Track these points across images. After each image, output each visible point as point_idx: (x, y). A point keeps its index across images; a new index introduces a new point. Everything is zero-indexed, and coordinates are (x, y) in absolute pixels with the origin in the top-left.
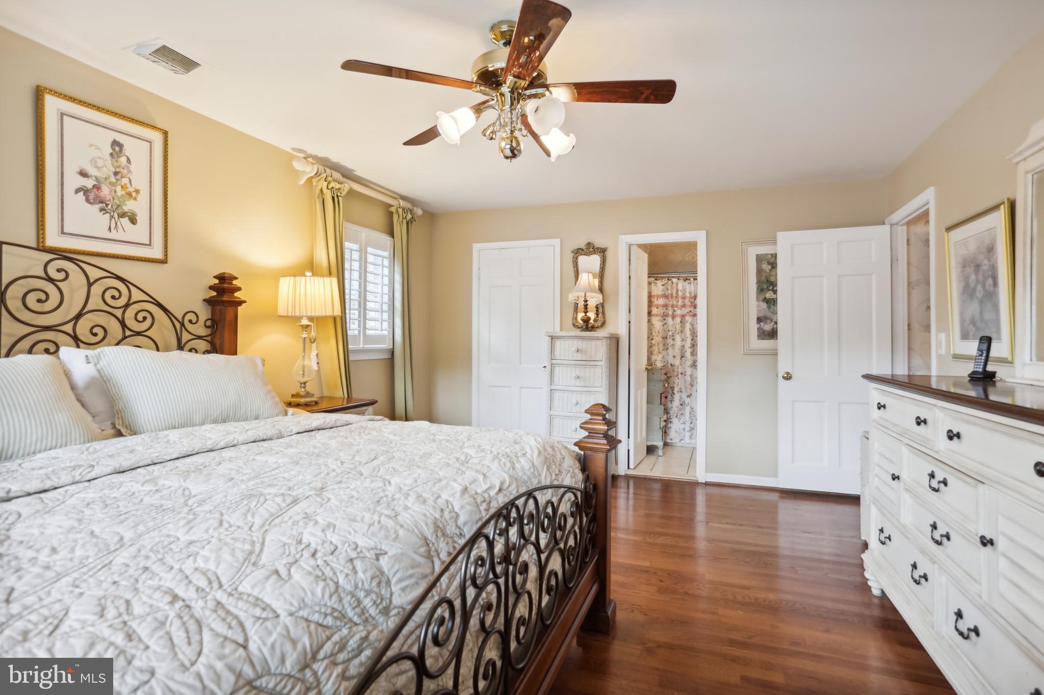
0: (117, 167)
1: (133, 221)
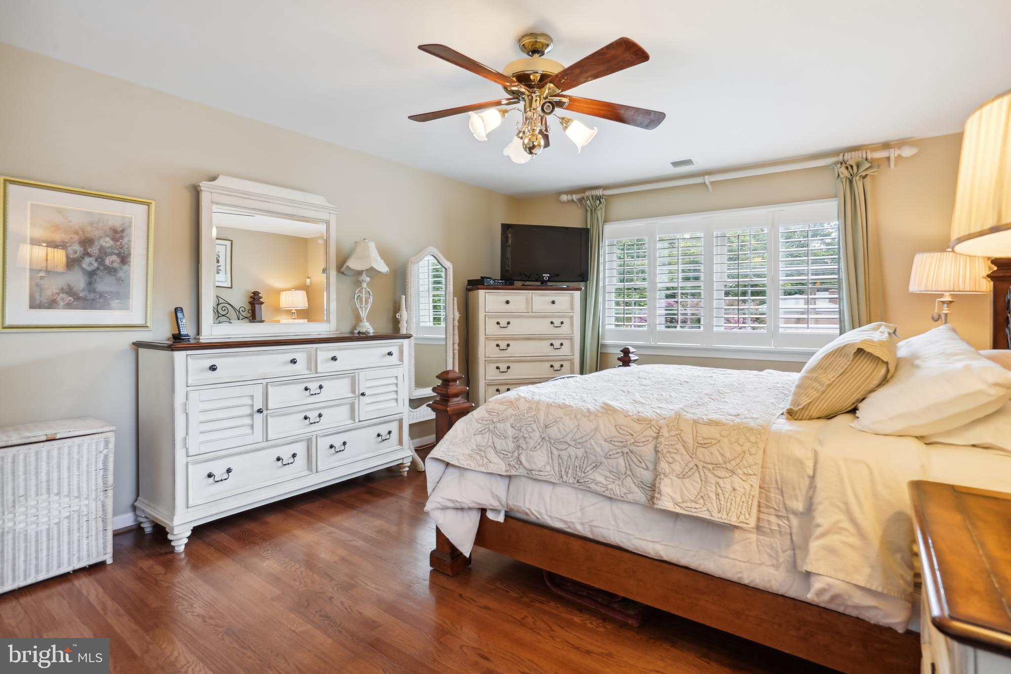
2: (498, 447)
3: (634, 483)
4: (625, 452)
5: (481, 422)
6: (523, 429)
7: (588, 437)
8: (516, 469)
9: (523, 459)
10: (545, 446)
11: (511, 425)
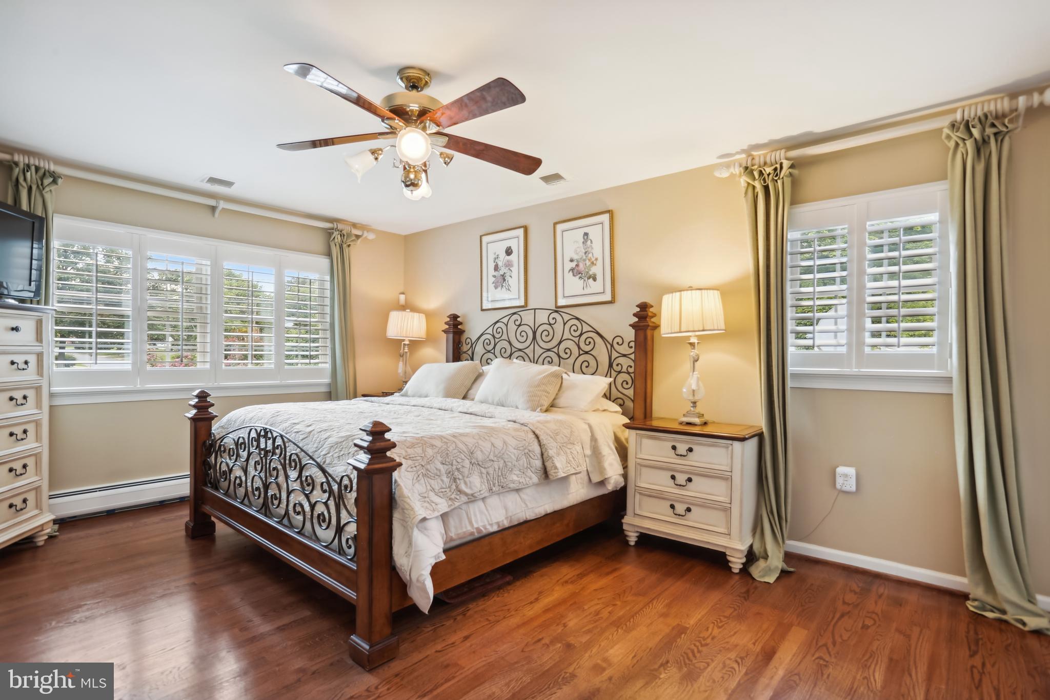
0: (586, 249)
1: (595, 280)
2: (437, 488)
3: (532, 471)
4: (526, 452)
5: (411, 470)
6: (454, 462)
7: (504, 450)
8: (458, 499)
9: (463, 487)
10: (476, 469)
11: (441, 463)
